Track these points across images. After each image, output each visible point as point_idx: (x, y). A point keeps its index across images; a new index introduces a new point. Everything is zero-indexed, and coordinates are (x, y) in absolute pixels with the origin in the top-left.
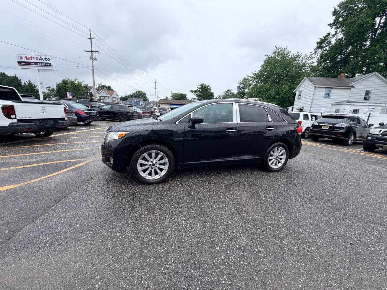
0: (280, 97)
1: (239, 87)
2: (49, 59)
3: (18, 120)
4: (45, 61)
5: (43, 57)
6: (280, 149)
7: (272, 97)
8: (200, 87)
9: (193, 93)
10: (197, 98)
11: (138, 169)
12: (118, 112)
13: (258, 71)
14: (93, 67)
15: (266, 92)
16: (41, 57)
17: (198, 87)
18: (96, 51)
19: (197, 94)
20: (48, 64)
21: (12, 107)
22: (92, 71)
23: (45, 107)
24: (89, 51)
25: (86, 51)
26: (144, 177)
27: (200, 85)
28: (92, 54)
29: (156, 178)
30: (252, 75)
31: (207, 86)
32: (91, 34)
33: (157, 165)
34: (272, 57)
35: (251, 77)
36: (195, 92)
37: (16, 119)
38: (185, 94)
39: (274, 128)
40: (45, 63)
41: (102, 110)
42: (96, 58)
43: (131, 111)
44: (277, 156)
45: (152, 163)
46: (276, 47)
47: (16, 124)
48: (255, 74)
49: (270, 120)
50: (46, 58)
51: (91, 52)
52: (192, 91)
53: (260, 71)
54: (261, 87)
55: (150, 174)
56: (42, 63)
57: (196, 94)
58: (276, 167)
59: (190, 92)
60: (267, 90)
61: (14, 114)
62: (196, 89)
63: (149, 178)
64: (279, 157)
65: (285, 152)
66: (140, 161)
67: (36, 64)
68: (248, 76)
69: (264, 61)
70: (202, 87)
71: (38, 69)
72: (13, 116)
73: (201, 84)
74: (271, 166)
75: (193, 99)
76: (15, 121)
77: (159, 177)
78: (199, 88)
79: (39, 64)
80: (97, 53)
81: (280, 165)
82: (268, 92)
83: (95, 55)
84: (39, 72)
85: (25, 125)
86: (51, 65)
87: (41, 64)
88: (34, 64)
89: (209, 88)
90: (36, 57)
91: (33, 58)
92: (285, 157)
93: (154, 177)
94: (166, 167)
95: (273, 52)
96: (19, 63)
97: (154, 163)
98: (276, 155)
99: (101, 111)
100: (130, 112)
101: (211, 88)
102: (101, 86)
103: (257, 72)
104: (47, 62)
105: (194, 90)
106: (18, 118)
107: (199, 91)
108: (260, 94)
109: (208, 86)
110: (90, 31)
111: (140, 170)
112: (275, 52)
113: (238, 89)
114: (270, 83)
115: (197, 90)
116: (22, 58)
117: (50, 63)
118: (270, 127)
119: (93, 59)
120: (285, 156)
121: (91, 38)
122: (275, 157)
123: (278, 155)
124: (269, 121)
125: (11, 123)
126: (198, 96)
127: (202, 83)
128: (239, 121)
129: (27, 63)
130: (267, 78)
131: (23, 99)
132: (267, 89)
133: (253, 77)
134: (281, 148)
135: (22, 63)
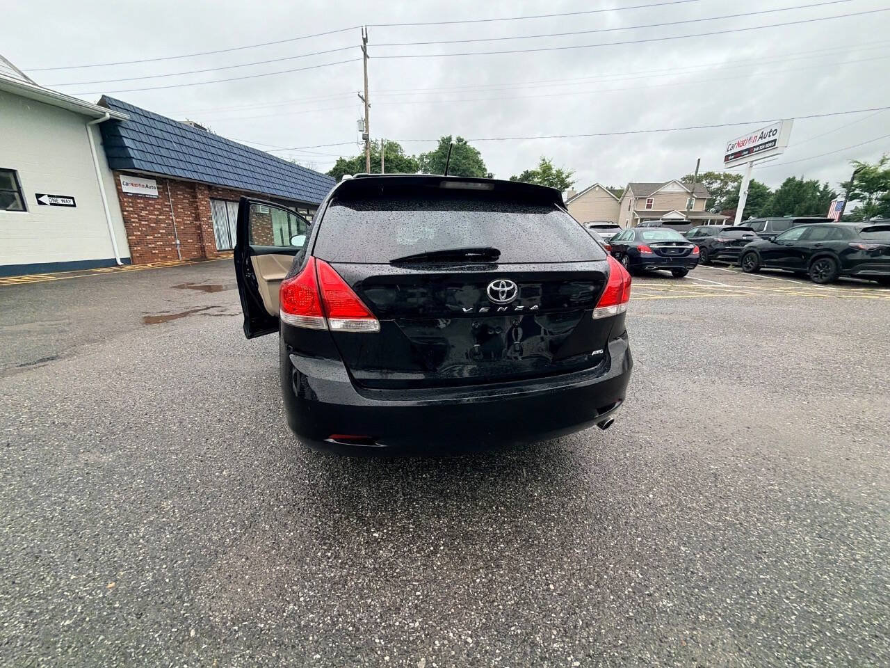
2: (775, 132)
4: (767, 140)
12: (815, 247)
16: (763, 133)
20: (771, 144)
40: (766, 143)
41: (776, 243)
43: (861, 246)
50: (770, 131)
56: (759, 146)
67: (750, 150)
71: (752, 161)
79: (755, 150)
84: (752, 167)
86: (775, 145)
87: (758, 149)
88: (746, 152)
90: (754, 135)
91: (749, 139)
96: (727, 158)
99: (772, 245)
100: (858, 247)
104: (772, 138)
116: (733, 147)
117: (775, 141)
129: (738, 155)
135: (730, 158)
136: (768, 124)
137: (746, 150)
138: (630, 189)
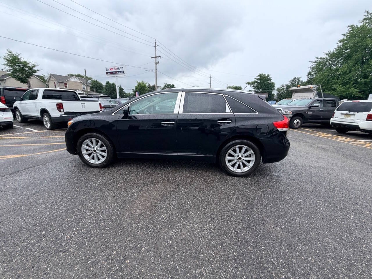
0: (368, 80)
1: (309, 74)
2: (122, 68)
3: (65, 113)
4: (120, 70)
5: (119, 67)
6: (244, 148)
7: (352, 83)
8: (258, 77)
9: (249, 85)
10: (253, 90)
11: (83, 153)
13: (335, 50)
14: (156, 70)
15: (343, 76)
16: (118, 67)
17: (255, 78)
18: (159, 56)
19: (254, 86)
20: (122, 72)
21: (61, 104)
22: (155, 73)
23: (84, 103)
24: (154, 57)
25: (152, 58)
26: (88, 161)
27: (259, 76)
28: (156, 59)
29: (98, 163)
30: (324, 56)
31: (266, 76)
32: (156, 43)
33: (98, 151)
34: (359, 26)
35: (321, 59)
36: (252, 83)
37: (64, 112)
38: (241, 87)
39: (231, 121)
40: (120, 71)
42: (159, 62)
44: (240, 156)
45: (93, 149)
46: (368, 11)
47: (63, 116)
48: (329, 54)
49: (228, 110)
50: (121, 68)
51: (155, 58)
52: (249, 83)
53: (337, 50)
54: (337, 70)
55: (93, 158)
56: (118, 71)
57: (252, 86)
58: (239, 171)
59: (246, 84)
60: (345, 73)
61: (63, 109)
62: (253, 80)
63: (92, 161)
64: (242, 158)
65: (253, 152)
66: (84, 147)
67: (116, 72)
68: (318, 58)
69: (344, 35)
70: (260, 77)
71: (117, 77)
72: (62, 110)
73: (259, 74)
74: (232, 169)
75: (250, 91)
76: (63, 113)
77: (100, 162)
78: (257, 79)
79: (117, 73)
80: (159, 58)
81: (246, 169)
82: (347, 75)
83: (158, 59)
84: (117, 78)
85: (69, 116)
86: (123, 73)
87: (118, 73)
88: (114, 73)
89: (269, 77)
91: (114, 68)
92: (254, 160)
93: (96, 162)
94: (105, 154)
95: (362, 20)
96: (107, 73)
97: (95, 149)
98: (238, 156)
101: (272, 78)
102: (167, 85)
103: (332, 51)
104: (122, 70)
105: (250, 81)
106: (65, 112)
107: (257, 82)
108: (333, 79)
109: (268, 76)
110: (156, 40)
111: (84, 154)
112: (365, 19)
113: (308, 75)
114: (351, 62)
115: (255, 81)
116: (108, 70)
117: (123, 71)
118: (226, 119)
119: (156, 63)
120: (254, 158)
121: (156, 46)
122: (238, 158)
123: (242, 156)
124: (226, 112)
125: (61, 115)
126: (255, 87)
127: (261, 74)
128: (181, 112)
129: (111, 73)
130: (349, 57)
131: (81, 99)
132: (347, 71)
133: (324, 58)
134: (246, 147)
135: (108, 73)
136: (120, 65)
137: (114, 72)
138: (52, 77)
